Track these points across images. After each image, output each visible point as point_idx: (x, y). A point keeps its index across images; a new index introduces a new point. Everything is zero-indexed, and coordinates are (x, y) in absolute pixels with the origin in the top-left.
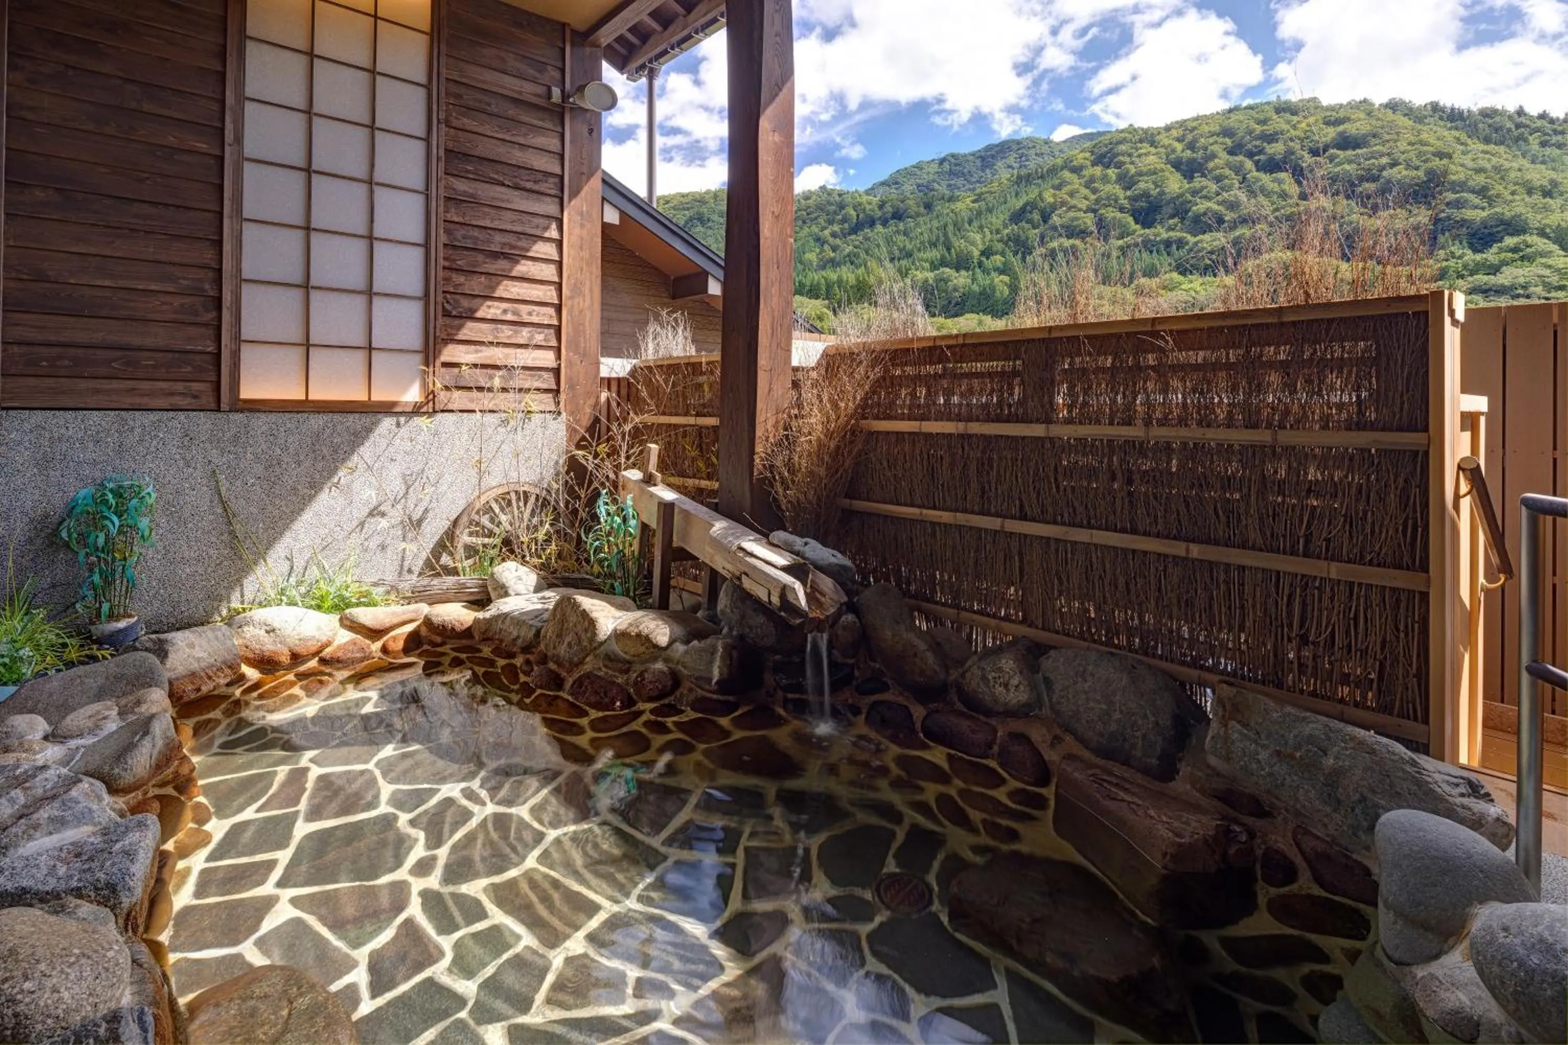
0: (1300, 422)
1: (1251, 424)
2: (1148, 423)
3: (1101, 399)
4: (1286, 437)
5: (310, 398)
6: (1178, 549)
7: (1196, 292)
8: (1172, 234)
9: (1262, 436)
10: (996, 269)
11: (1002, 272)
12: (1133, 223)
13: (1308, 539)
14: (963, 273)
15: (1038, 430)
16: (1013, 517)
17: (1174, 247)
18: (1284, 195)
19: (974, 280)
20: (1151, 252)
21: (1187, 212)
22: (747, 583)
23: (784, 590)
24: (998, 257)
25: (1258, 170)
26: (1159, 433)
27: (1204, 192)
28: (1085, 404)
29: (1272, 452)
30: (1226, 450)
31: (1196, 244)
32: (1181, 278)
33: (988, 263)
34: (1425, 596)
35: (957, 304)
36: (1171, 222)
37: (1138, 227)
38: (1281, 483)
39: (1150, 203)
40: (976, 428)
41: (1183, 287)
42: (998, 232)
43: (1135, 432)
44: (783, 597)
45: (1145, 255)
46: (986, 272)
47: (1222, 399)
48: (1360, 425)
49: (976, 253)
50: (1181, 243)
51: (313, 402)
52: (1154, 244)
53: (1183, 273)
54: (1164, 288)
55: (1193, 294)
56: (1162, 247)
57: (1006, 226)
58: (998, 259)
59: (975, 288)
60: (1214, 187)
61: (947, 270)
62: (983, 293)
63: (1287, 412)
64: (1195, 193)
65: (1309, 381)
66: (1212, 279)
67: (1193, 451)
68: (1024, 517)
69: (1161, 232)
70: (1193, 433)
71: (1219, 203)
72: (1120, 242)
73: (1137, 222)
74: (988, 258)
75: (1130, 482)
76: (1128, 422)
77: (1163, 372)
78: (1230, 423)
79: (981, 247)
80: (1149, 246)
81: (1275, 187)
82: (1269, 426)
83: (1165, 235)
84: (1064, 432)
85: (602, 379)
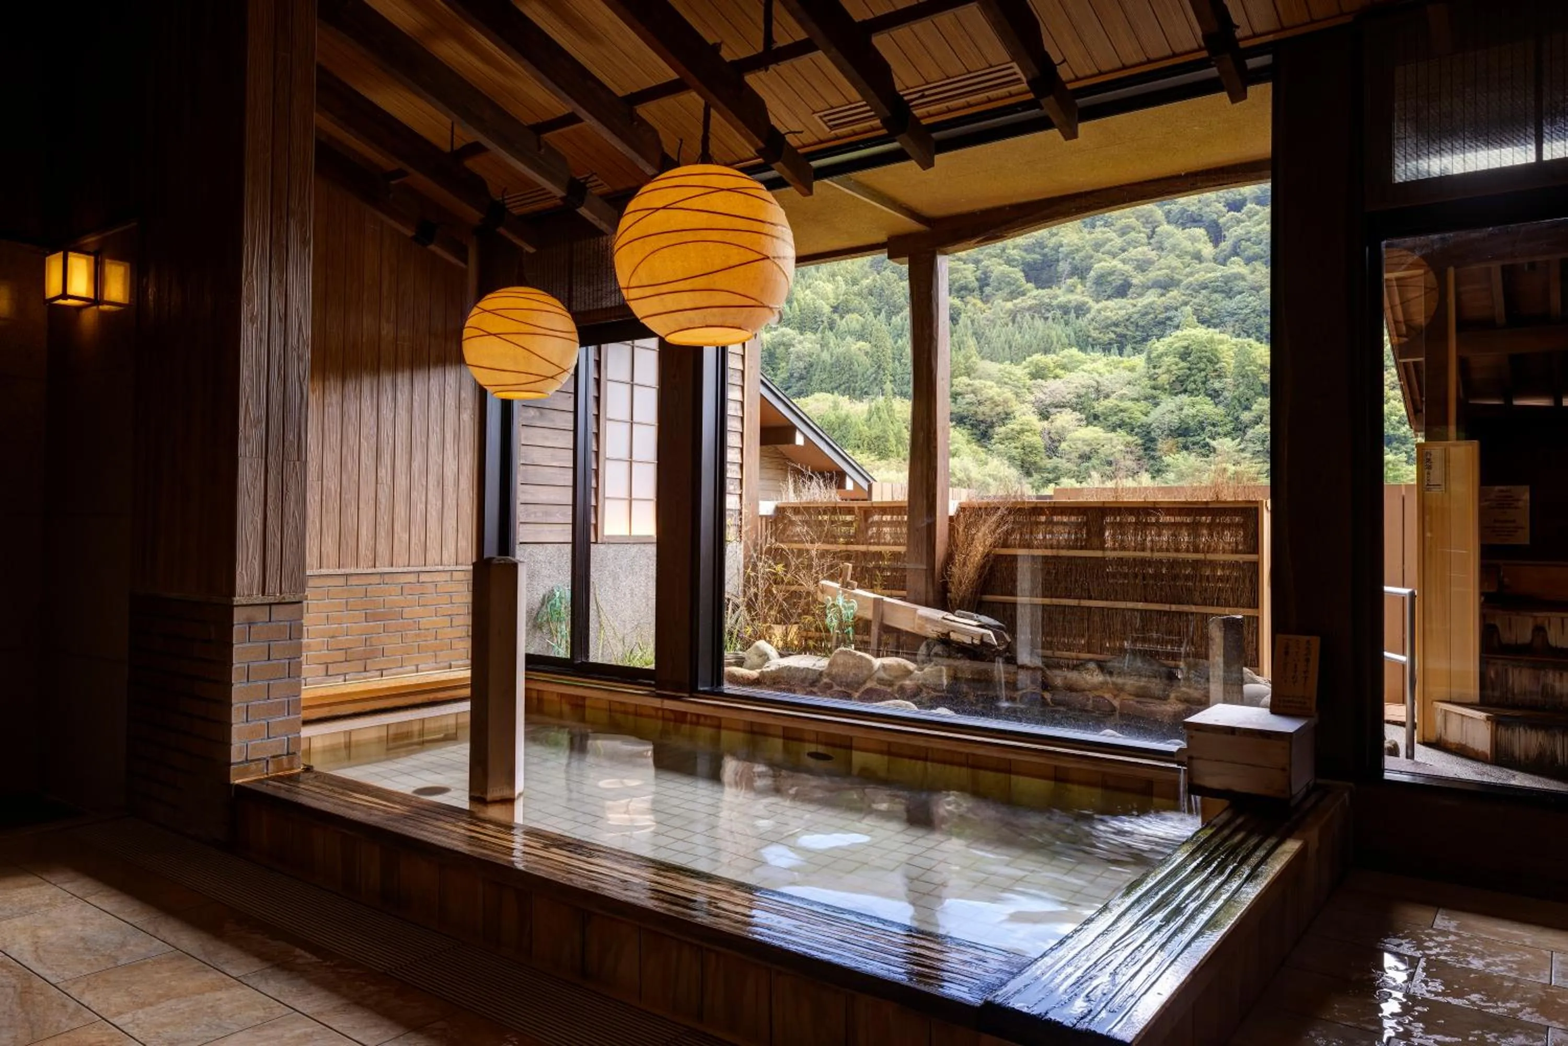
0: (1215, 551)
1: (1196, 550)
2: (1152, 550)
3: (1130, 538)
4: (1210, 557)
5: (633, 533)
6: (1166, 607)
7: (1100, 374)
8: (1071, 297)
9: (1200, 556)
10: (851, 333)
11: (861, 337)
12: (1023, 281)
13: (1218, 599)
14: (809, 335)
15: (1099, 554)
16: (1085, 599)
17: (1073, 315)
18: (1198, 257)
19: (824, 345)
20: (1046, 319)
21: (1089, 269)
22: (953, 636)
23: (982, 636)
24: (855, 316)
25: (1169, 222)
26: (1157, 555)
27: (1107, 247)
28: (1122, 541)
29: (1204, 563)
30: (1185, 563)
31: (1099, 311)
32: (1081, 355)
33: (842, 324)
34: (1258, 618)
35: (801, 378)
36: (1069, 281)
37: (1030, 285)
38: (1208, 577)
39: (1045, 255)
40: (1064, 553)
41: (1085, 367)
42: (855, 282)
43: (1147, 554)
44: (981, 640)
45: (1039, 323)
46: (841, 336)
47: (1185, 538)
48: (1236, 551)
49: (827, 309)
50: (1081, 310)
51: (634, 536)
52: (1049, 307)
53: (1082, 349)
54: (1064, 367)
55: (1096, 375)
56: (1059, 313)
57: (865, 276)
58: (853, 320)
59: (825, 356)
60: (1118, 242)
61: (787, 330)
62: (837, 363)
63: (1209, 547)
64: (1097, 246)
65: (1218, 533)
66: (1116, 358)
67: (1173, 564)
68: (1090, 598)
69: (1061, 295)
70: (1172, 555)
71: (1124, 261)
72: (1009, 305)
73: (1028, 281)
74: (842, 317)
75: (1144, 579)
76: (1143, 550)
77: (1159, 526)
78: (1187, 551)
79: (833, 301)
80: (1041, 310)
81: (1187, 245)
82: (1203, 552)
83: (1062, 299)
84: (1110, 554)
85: (762, 517)
